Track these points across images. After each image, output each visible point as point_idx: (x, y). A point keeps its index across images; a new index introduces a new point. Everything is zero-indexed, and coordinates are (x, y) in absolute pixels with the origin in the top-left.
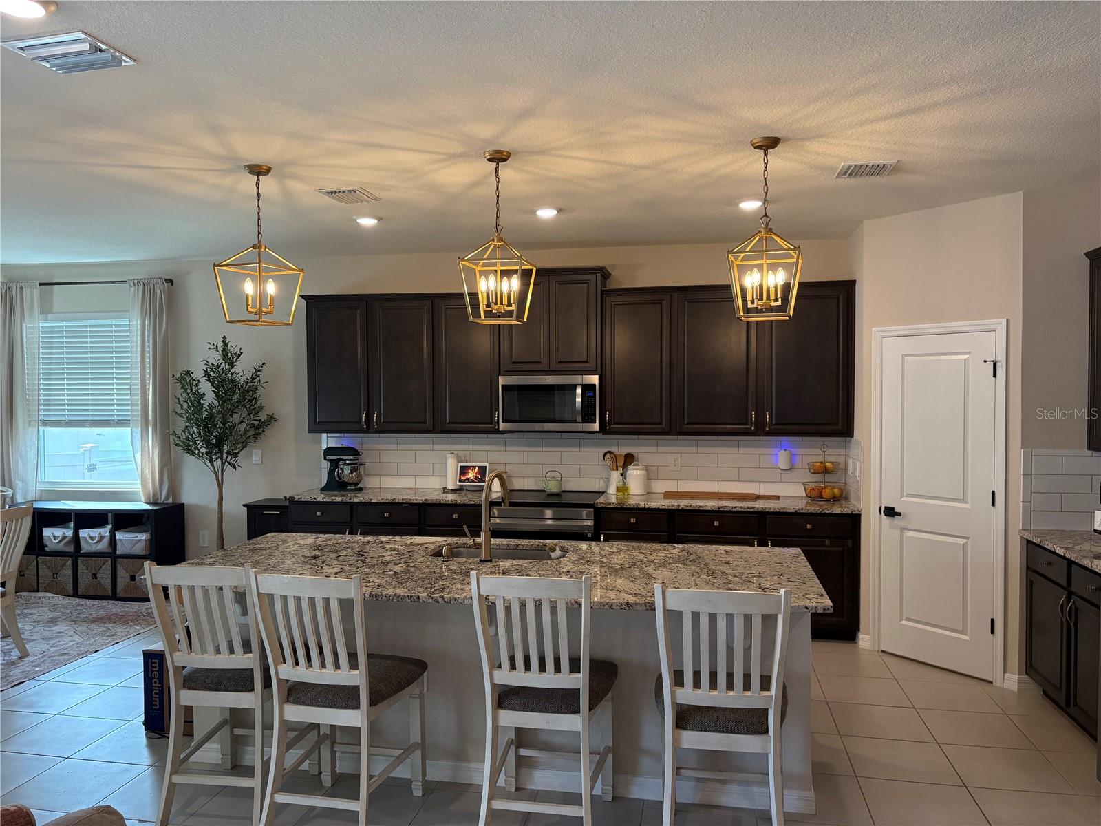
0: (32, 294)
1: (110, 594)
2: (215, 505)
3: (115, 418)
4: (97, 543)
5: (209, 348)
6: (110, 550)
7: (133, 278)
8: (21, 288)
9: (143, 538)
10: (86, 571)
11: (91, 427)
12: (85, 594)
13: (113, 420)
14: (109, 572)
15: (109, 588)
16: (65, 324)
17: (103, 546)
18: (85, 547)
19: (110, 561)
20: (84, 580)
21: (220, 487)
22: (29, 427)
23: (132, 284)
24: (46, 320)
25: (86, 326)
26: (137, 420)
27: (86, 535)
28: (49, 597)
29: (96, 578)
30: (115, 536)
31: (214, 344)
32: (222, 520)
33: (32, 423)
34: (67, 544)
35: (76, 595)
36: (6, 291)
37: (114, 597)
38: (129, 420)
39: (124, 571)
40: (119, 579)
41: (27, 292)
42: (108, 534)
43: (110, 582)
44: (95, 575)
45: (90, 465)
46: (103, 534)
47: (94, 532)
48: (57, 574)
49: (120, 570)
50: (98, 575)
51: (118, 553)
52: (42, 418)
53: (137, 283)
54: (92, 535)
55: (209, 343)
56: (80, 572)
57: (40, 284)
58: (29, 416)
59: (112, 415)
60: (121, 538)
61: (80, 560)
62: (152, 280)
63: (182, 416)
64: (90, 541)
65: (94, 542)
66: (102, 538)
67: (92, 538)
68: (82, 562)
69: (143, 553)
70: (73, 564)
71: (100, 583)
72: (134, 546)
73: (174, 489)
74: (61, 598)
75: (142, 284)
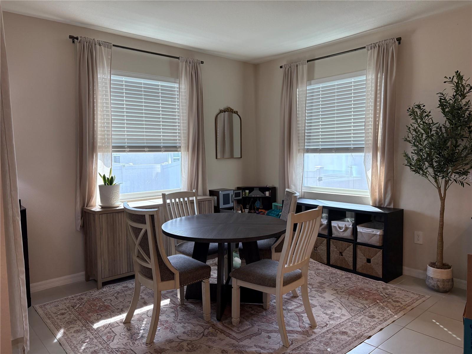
0: (303, 68)
1: (352, 269)
2: (438, 215)
3: (352, 146)
4: (343, 231)
5: (445, 82)
6: (352, 238)
7: (370, 43)
8: (297, 66)
9: (378, 233)
10: (336, 249)
11: (335, 152)
12: (334, 264)
13: (351, 147)
14: (352, 253)
15: (351, 264)
16: (321, 86)
17: (348, 234)
18: (335, 234)
19: (352, 246)
20: (334, 256)
21: (443, 199)
22: (299, 153)
23: (369, 48)
24: (310, 84)
25: (334, 85)
26: (369, 147)
27: (336, 225)
28: (312, 262)
29: (342, 255)
30: (357, 229)
31: (450, 78)
32: (443, 227)
33: (301, 150)
34: (324, 229)
35: (328, 264)
36: (288, 69)
37: (354, 271)
38: (364, 147)
39: (362, 255)
40: (358, 260)
41: (300, 67)
42: (351, 226)
43: (352, 260)
44: (341, 253)
45: (320, 177)
46: (347, 226)
47: (341, 224)
48: (317, 247)
49: (359, 253)
50: (343, 254)
51: (358, 241)
52: (306, 147)
53: (373, 46)
54: (340, 225)
55: (446, 77)
56: (331, 249)
57: (308, 61)
58: (299, 146)
59: (350, 144)
60: (361, 231)
61: (332, 241)
62: (386, 41)
63: (410, 142)
64: (338, 229)
65: (342, 231)
66: (347, 229)
67: (340, 228)
68: (333, 243)
69: (378, 244)
70: (327, 243)
71: (345, 259)
72: (371, 238)
73: (394, 198)
74: (320, 264)
75: (377, 46)
